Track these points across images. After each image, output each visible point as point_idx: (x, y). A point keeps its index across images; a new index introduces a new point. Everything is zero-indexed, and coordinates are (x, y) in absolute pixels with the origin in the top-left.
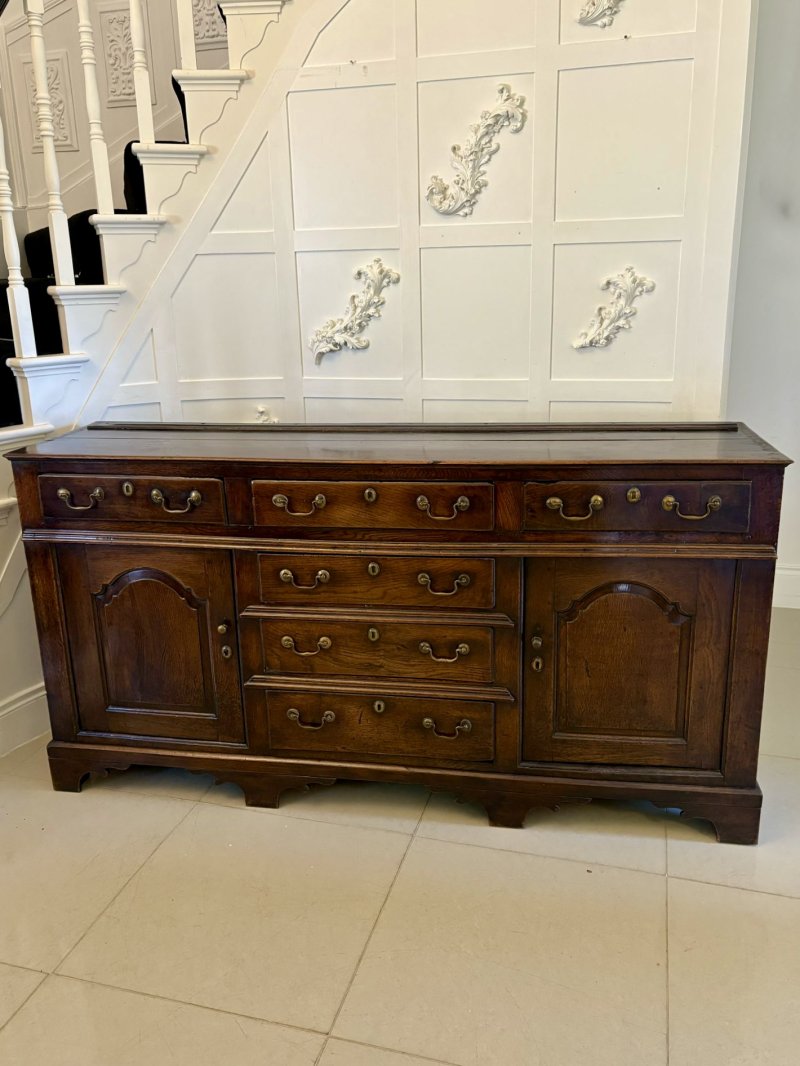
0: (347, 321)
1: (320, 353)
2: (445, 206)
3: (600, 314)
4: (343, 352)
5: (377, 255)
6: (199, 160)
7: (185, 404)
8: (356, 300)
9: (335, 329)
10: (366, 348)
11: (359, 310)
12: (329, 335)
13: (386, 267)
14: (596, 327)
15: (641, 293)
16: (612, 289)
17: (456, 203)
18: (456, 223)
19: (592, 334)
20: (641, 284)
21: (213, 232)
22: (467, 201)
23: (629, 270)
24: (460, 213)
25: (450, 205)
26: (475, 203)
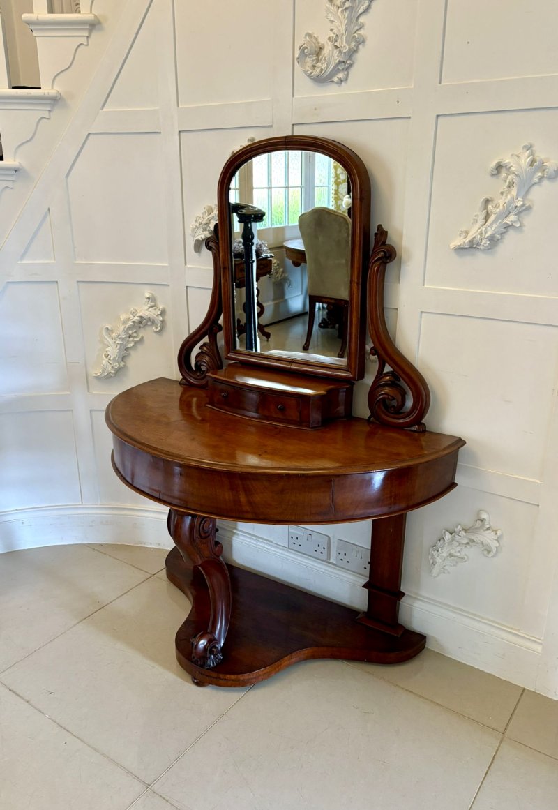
1: (197, 240)
2: (317, 71)
3: (486, 208)
5: (251, 134)
6: (90, 31)
7: (81, 285)
9: (211, 215)
14: (479, 223)
15: (541, 179)
16: (503, 175)
17: (329, 65)
18: (331, 92)
19: (474, 232)
20: (542, 167)
21: (104, 110)
22: (340, 62)
23: (529, 148)
24: (335, 79)
25: (322, 70)
26: (351, 65)
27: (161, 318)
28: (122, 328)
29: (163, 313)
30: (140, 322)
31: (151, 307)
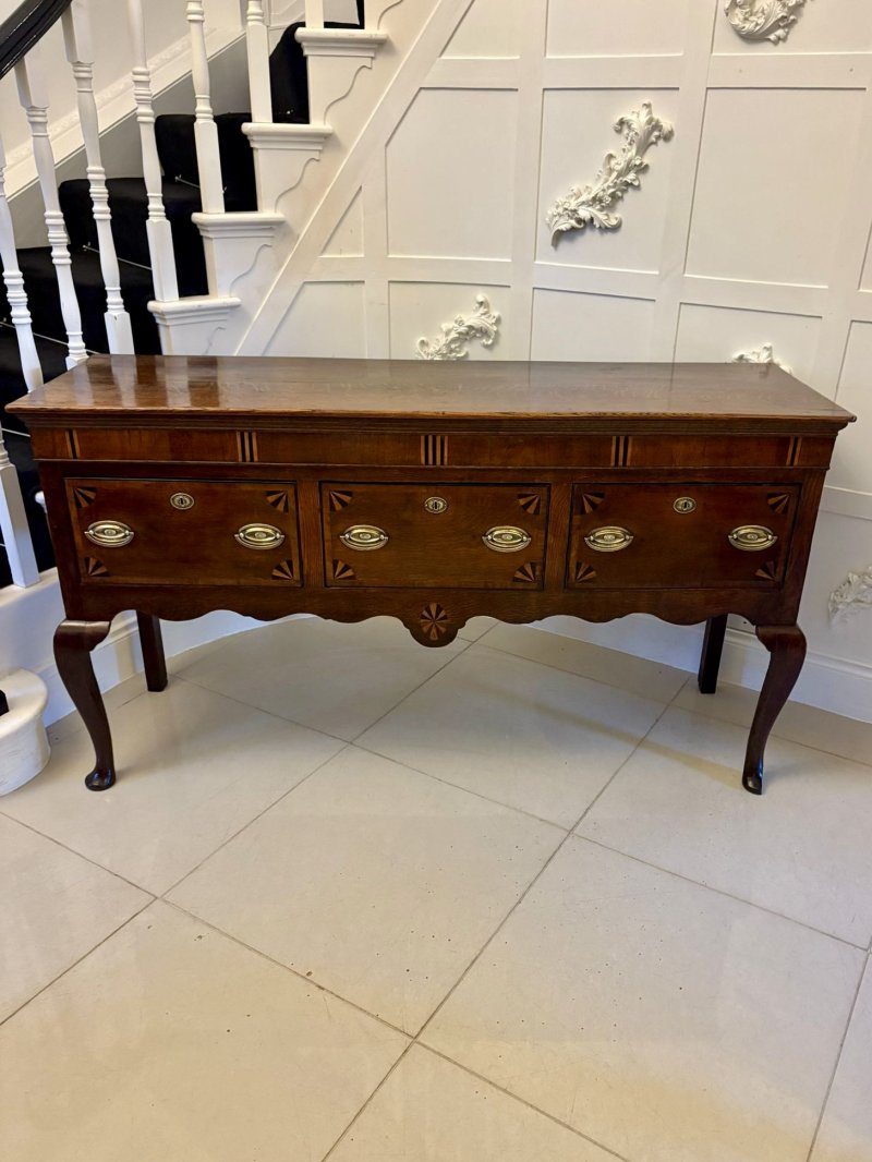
0: (596, 189)
1: (558, 231)
2: (749, 26)
4: (588, 233)
5: (647, 98)
7: (392, 285)
8: (613, 162)
9: (582, 199)
10: (616, 229)
11: (615, 174)
12: (573, 207)
13: (656, 116)
17: (767, 20)
18: (764, 52)
21: (443, 57)
22: (783, 18)
24: (772, 37)
25: (757, 24)
26: (794, 21)
27: (495, 328)
28: (443, 340)
29: (498, 321)
30: (467, 333)
31: (484, 314)
